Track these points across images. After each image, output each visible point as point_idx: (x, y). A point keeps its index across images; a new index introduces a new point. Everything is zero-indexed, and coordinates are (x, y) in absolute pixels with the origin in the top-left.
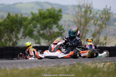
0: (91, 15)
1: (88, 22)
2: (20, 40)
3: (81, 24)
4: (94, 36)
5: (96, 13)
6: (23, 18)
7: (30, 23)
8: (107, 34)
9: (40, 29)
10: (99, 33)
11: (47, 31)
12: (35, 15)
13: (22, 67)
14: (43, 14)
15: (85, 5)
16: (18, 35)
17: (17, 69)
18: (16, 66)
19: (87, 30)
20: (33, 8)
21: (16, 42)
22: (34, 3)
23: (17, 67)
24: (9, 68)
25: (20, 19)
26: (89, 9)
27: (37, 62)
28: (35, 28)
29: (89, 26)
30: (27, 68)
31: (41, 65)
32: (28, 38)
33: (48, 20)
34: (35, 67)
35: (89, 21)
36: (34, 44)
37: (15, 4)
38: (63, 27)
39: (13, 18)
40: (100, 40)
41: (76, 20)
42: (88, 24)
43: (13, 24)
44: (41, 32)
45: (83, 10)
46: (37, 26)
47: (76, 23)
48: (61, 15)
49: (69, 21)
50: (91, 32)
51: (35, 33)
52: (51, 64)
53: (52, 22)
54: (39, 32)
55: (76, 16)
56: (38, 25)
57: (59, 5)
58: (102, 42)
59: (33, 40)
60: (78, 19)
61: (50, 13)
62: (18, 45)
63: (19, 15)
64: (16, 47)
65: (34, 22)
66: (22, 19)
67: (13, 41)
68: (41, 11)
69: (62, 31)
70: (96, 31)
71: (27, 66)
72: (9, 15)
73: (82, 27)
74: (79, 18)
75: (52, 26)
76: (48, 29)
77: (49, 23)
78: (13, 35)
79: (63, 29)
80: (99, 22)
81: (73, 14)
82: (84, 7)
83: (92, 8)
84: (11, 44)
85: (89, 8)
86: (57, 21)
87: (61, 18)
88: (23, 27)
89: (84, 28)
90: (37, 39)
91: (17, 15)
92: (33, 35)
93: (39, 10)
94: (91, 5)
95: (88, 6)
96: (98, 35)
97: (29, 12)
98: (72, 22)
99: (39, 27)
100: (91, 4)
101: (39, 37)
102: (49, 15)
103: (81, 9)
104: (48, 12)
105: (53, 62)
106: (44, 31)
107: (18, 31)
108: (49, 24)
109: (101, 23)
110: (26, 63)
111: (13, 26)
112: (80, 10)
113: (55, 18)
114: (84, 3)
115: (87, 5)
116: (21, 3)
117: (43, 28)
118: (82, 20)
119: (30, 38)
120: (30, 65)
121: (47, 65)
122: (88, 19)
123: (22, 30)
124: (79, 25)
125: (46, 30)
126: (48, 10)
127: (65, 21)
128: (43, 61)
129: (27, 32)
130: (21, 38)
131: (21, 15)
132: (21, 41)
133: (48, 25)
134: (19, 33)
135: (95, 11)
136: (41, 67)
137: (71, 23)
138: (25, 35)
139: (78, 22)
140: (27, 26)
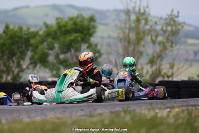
0: (148, 27)
1: (142, 39)
2: (26, 71)
3: (129, 42)
4: (152, 62)
5: (156, 23)
6: (31, 33)
7: (42, 42)
8: (174, 60)
9: (59, 52)
10: (160, 56)
11: (71, 55)
12: (51, 28)
13: (29, 117)
14: (64, 26)
15: (137, 10)
16: (22, 62)
17: (21, 121)
18: (19, 116)
19: (141, 53)
20: (47, 15)
21: (18, 75)
22: (49, 6)
23: (21, 117)
24: (7, 119)
25: (25, 34)
26: (144, 17)
27: (54, 109)
28: (51, 49)
29: (144, 46)
30: (38, 119)
31: (61, 113)
32: (40, 67)
33: (73, 36)
34: (51, 118)
35: (144, 36)
36: (50, 77)
37: (15, 9)
38: (99, 47)
39: (14, 33)
40: (162, 70)
41: (121, 35)
42: (143, 43)
43: (13, 44)
44: (62, 57)
45: (133, 17)
46: (54, 47)
47: (121, 40)
48: (94, 27)
49: (109, 37)
50: (148, 55)
51: (51, 59)
52: (77, 112)
53: (79, 39)
54: (57, 56)
55: (121, 29)
56: (57, 45)
57: (92, 9)
58: (165, 74)
59: (47, 70)
60: (124, 33)
61: (75, 24)
62: (22, 80)
63: (25, 28)
64: (18, 83)
65: (50, 40)
66: (29, 35)
67: (13, 72)
68: (60, 20)
69: (97, 55)
70: (155, 55)
71: (38, 116)
72: (7, 27)
73: (132, 48)
74: (127, 31)
75: (80, 47)
76: (73, 51)
77: (75, 41)
78: (13, 62)
79: (99, 52)
80: (160, 38)
81: (116, 25)
82: (135, 13)
83: (149, 14)
84: (9, 78)
85: (143, 14)
86: (87, 36)
87: (94, 32)
88: (30, 49)
89: (134, 48)
90: (54, 69)
91: (21, 29)
92: (48, 62)
93: (57, 19)
94: (147, 10)
95: (142, 11)
96: (158, 61)
97: (41, 23)
98: (114, 39)
99: (57, 49)
100: (147, 7)
101: (58, 65)
102: (73, 26)
103: (130, 16)
104: (71, 22)
105: (82, 108)
106: (66, 54)
107: (22, 56)
108: (75, 43)
109: (165, 41)
110: (35, 111)
111: (14, 47)
112: (128, 17)
113: (85, 32)
114: (135, 7)
115: (139, 10)
116: (27, 7)
117: (65, 50)
118: (131, 35)
119: (42, 68)
120: (42, 114)
121: (72, 114)
122: (142, 34)
123: (29, 54)
124: (126, 44)
125: (69, 53)
126: (71, 19)
127: (103, 38)
128: (64, 107)
129: (37, 57)
130: (28, 68)
131: (28, 29)
132: (27, 73)
133: (73, 45)
134: (24, 60)
135: (154, 20)
136: (62, 118)
137: (112, 41)
138: (34, 63)
139: (125, 38)
140: (37, 47)
